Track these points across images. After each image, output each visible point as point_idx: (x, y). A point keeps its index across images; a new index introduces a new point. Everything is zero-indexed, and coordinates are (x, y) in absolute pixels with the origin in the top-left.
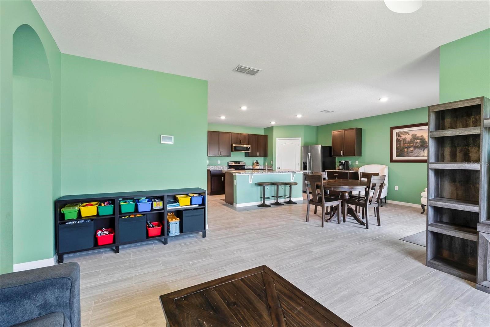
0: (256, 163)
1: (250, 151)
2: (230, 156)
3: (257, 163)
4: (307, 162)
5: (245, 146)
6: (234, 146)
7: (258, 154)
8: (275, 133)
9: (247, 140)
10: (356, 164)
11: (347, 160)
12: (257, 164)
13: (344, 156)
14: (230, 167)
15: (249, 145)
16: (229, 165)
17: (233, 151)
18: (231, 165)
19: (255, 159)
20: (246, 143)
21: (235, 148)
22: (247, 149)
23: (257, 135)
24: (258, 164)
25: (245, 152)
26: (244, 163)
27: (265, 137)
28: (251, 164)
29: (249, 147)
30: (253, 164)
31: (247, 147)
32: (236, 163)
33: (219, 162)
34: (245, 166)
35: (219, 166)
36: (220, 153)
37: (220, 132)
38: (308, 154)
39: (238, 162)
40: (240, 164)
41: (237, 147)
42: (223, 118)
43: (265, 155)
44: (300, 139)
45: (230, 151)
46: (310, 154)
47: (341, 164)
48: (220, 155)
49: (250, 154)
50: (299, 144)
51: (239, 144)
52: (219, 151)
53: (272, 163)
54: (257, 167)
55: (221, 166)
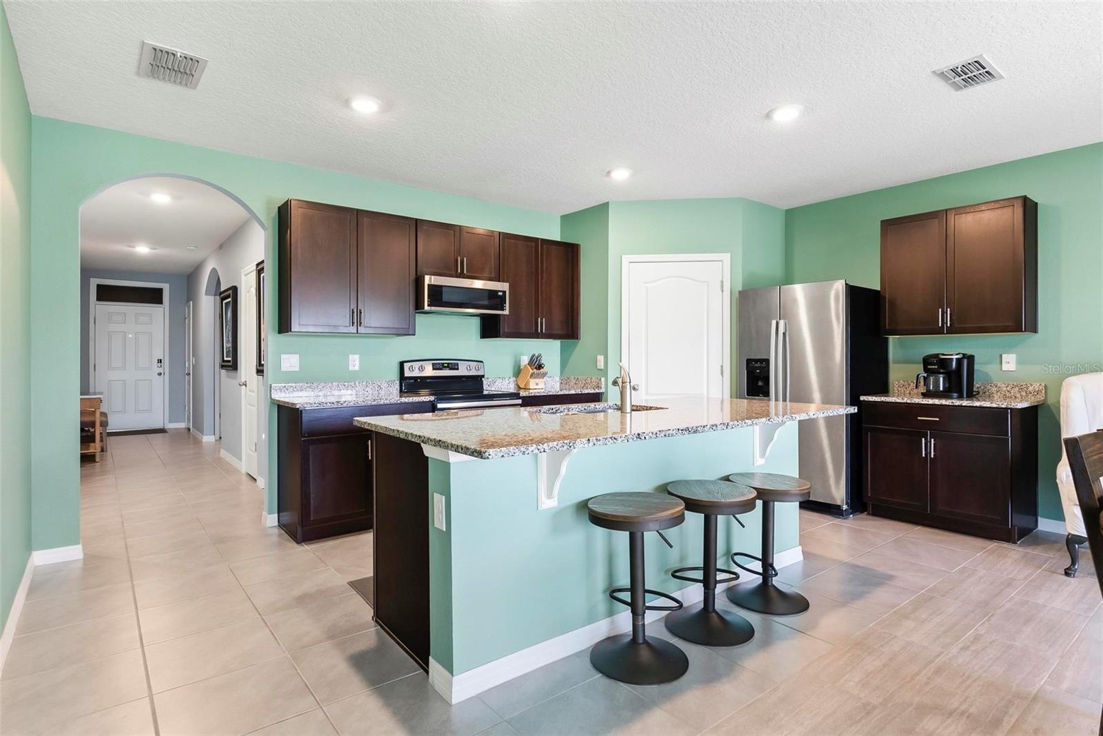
0: (531, 363)
1: (506, 312)
2: (409, 331)
3: (536, 364)
4: (767, 361)
5: (478, 284)
6: (428, 285)
7: (542, 324)
8: (617, 231)
9: (493, 262)
10: (1005, 367)
11: (970, 353)
12: (536, 372)
14: (410, 385)
15: (498, 279)
16: (407, 374)
17: (426, 308)
18: (415, 378)
19: (526, 348)
20: (486, 273)
21: (436, 292)
22: (495, 299)
23: (535, 240)
24: (542, 370)
25: (481, 315)
26: (479, 366)
27: (570, 252)
28: (509, 371)
29: (504, 292)
30: (518, 372)
31: (492, 294)
32: (442, 367)
33: (355, 362)
34: (481, 379)
35: (357, 383)
36: (356, 318)
37: (357, 210)
38: (774, 323)
39: (448, 364)
40: (458, 369)
41: (444, 289)
42: (365, 107)
43: (568, 330)
44: (726, 257)
45: (411, 308)
46: (782, 323)
47: (936, 367)
48: (361, 330)
49: (504, 327)
50: (722, 282)
51: (453, 273)
52: (353, 306)
53: (600, 366)
54: (537, 384)
55: (364, 383)
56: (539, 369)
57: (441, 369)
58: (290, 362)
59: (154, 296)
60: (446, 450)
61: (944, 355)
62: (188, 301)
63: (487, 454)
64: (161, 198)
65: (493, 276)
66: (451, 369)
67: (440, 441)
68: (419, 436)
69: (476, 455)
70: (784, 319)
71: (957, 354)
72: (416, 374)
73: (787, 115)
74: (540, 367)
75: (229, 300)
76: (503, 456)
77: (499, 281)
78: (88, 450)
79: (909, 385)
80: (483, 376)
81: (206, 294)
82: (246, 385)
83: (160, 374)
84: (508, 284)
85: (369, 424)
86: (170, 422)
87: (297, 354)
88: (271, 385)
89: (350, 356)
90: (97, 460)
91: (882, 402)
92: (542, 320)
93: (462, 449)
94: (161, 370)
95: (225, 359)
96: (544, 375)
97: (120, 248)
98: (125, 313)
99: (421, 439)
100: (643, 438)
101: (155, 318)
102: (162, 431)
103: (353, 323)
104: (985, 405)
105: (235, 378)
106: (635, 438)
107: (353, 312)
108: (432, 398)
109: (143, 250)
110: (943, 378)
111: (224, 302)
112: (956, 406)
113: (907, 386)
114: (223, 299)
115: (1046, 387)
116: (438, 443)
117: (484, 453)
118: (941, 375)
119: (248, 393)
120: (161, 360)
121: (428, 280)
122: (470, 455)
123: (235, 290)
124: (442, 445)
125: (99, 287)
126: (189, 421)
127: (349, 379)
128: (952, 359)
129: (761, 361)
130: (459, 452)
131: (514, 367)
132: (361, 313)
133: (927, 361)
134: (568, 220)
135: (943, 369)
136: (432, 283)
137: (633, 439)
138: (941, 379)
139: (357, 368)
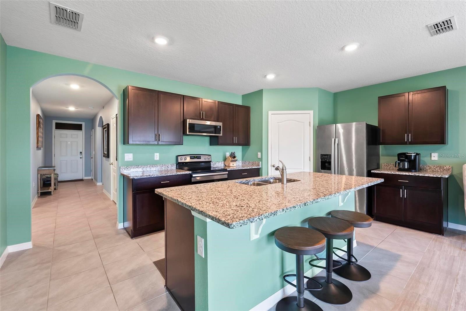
0: (231, 156)
1: (221, 135)
2: (180, 143)
3: (233, 156)
4: (330, 155)
5: (208, 123)
6: (189, 123)
7: (235, 140)
8: (266, 101)
9: (215, 114)
10: (433, 159)
11: (418, 153)
12: (233, 159)
13: (411, 143)
14: (180, 166)
15: (218, 121)
16: (179, 161)
17: (188, 133)
18: (183, 163)
19: (228, 150)
20: (212, 119)
21: (192, 126)
22: (216, 129)
24: (235, 159)
25: (210, 136)
26: (209, 157)
27: (246, 110)
28: (221, 159)
29: (220, 126)
30: (225, 159)
31: (215, 127)
33: (157, 156)
34: (210, 163)
35: (158, 165)
36: (158, 137)
37: (158, 91)
38: (333, 140)
39: (197, 156)
40: (201, 159)
41: (195, 125)
42: (161, 41)
43: (245, 142)
44: (312, 112)
45: (181, 133)
46: (337, 140)
47: (404, 158)
48: (160, 143)
49: (220, 141)
50: (310, 122)
51: (199, 118)
52: (156, 133)
53: (259, 157)
54: (233, 164)
55: (161, 165)
56: (234, 158)
57: (194, 159)
58: (129, 157)
59: (78, 127)
60: (205, 217)
61: (408, 153)
62: (92, 129)
63: (232, 226)
64: (75, 86)
65: (215, 119)
66: (198, 159)
67: (202, 211)
68: (190, 206)
69: (225, 225)
70: (337, 138)
71: (414, 153)
72: (183, 161)
73: (351, 48)
74: (234, 157)
75: (106, 129)
76: (241, 226)
77: (218, 122)
78: (48, 190)
79: (389, 165)
80: (211, 161)
81: (98, 126)
82: (112, 164)
83: (81, 158)
84: (222, 123)
85: (163, 194)
86: (85, 176)
87: (132, 153)
88: (120, 167)
89: (155, 154)
90: (52, 194)
91: (381, 173)
92: (235, 138)
93: (216, 219)
94: (81, 156)
95: (105, 153)
96: (236, 160)
97: (63, 108)
98: (67, 134)
99: (191, 208)
100: (307, 205)
101: (79, 136)
102: (82, 180)
103: (156, 140)
104: (430, 176)
105: (109, 161)
106: (304, 205)
107: (156, 135)
108: (190, 172)
109: (72, 109)
110: (407, 163)
111: (104, 130)
112: (416, 176)
113: (388, 166)
114: (104, 129)
115: (452, 167)
116: (201, 212)
117: (231, 225)
118: (406, 162)
119: (114, 168)
120: (81, 152)
121: (188, 121)
122: (221, 224)
123: (108, 125)
124: (203, 214)
125: (56, 124)
126: (92, 176)
127: (154, 164)
128: (412, 155)
129: (327, 155)
130: (214, 221)
131: (223, 157)
132: (159, 135)
133: (400, 155)
134: (245, 97)
135: (407, 159)
136: (190, 123)
137: (303, 206)
138: (406, 164)
139: (158, 159)
